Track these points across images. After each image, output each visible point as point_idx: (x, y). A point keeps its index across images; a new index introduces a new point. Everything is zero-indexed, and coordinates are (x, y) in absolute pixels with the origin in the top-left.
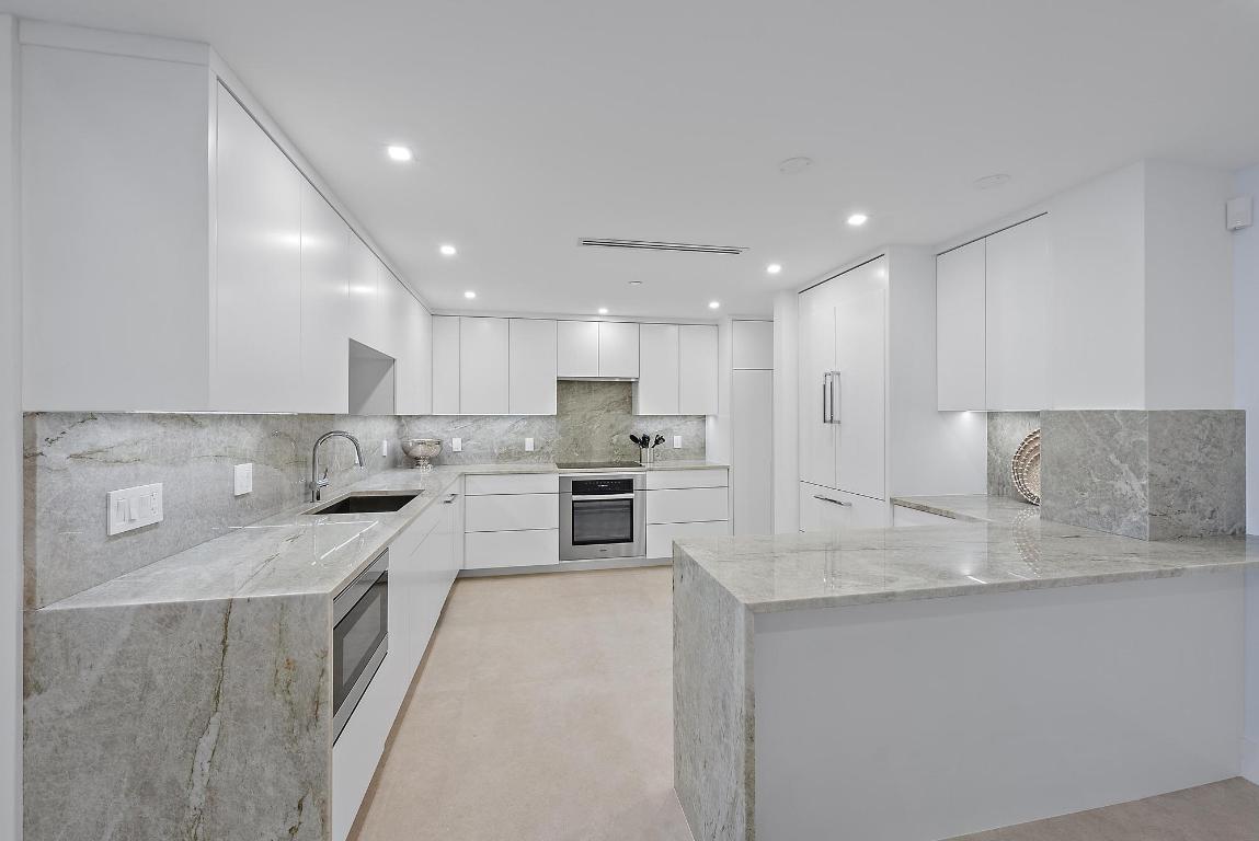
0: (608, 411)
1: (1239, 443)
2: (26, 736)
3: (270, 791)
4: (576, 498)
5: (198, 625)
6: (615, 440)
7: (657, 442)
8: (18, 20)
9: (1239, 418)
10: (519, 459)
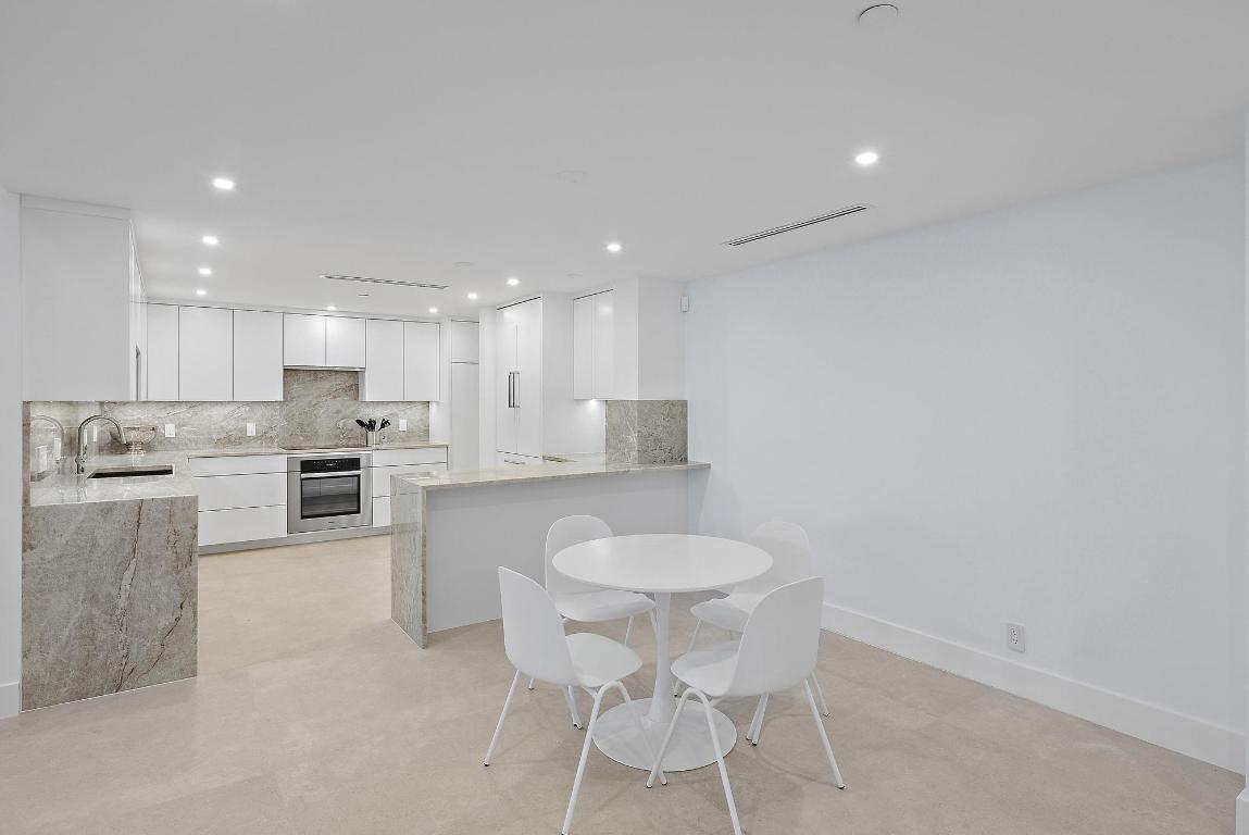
0: (335, 397)
1: (684, 416)
2: (24, 572)
3: (165, 599)
4: (304, 476)
5: (123, 513)
6: (341, 424)
7: (383, 426)
8: (21, 194)
9: (684, 404)
10: (240, 443)
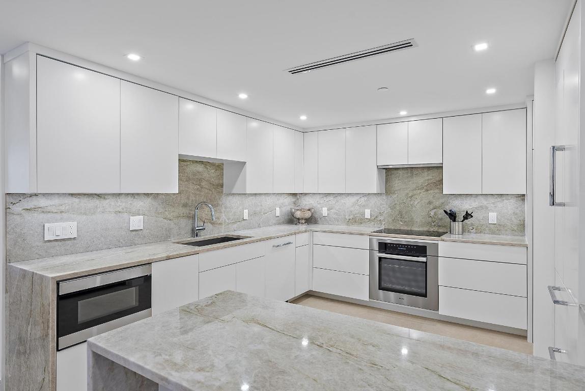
6: (432, 213)
7: (465, 218)
10: (361, 223)
